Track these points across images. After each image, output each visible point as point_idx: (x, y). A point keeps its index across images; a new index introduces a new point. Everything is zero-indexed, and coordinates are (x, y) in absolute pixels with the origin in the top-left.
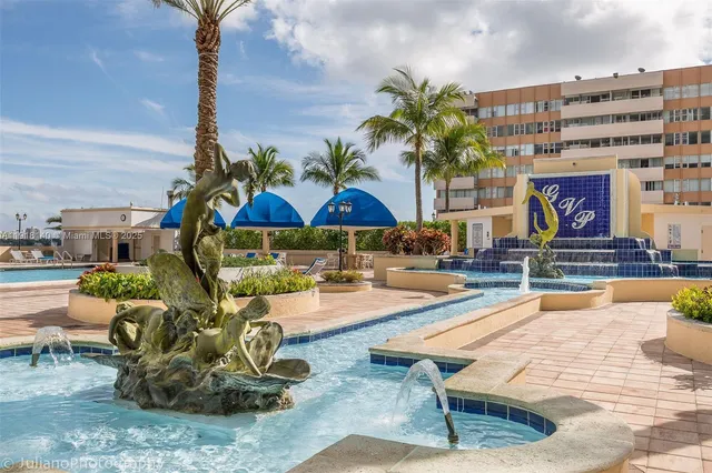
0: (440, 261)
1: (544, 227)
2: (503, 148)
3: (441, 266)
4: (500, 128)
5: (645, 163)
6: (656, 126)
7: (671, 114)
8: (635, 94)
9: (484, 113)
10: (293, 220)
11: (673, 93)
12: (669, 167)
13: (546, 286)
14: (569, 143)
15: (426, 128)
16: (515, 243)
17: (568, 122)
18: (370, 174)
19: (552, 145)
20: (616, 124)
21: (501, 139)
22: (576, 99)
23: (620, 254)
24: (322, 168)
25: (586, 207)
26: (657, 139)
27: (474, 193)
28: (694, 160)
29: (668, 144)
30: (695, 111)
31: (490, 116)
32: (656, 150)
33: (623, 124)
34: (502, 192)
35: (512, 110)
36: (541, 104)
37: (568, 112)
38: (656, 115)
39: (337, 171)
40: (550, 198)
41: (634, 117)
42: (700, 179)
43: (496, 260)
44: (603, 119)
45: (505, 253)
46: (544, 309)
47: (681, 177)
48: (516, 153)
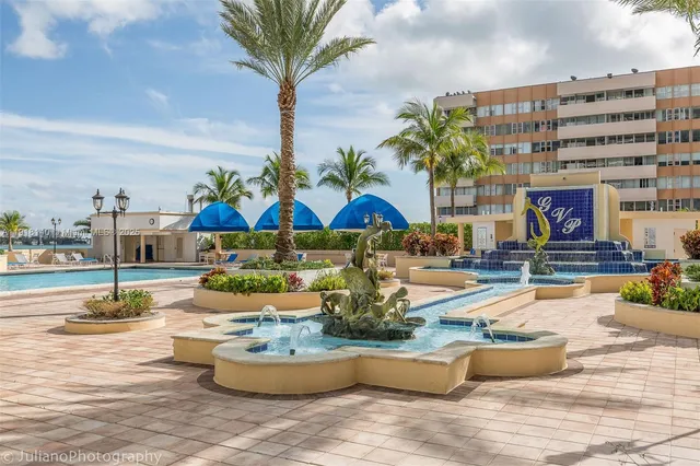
0: (453, 261)
1: (539, 233)
2: (501, 146)
3: (454, 265)
4: (498, 127)
5: (638, 161)
6: (649, 126)
7: (664, 112)
8: (629, 93)
9: (482, 112)
10: (314, 223)
11: (665, 93)
12: (662, 164)
13: (540, 281)
14: (566, 142)
15: (438, 147)
16: (515, 245)
17: (565, 121)
18: (380, 179)
19: (549, 144)
20: (610, 124)
21: (500, 137)
22: (572, 99)
23: (600, 254)
24: (336, 173)
25: (574, 215)
26: (650, 137)
27: (474, 191)
28: (685, 157)
29: (662, 142)
30: (687, 112)
31: (488, 114)
32: (649, 148)
33: (617, 123)
34: (500, 191)
35: (509, 109)
36: (538, 105)
37: (564, 111)
38: (649, 114)
39: (350, 178)
40: (544, 208)
41: (628, 116)
42: (692, 176)
43: (501, 259)
44: (598, 118)
45: (507, 254)
46: (538, 298)
47: (673, 174)
48: (514, 151)
